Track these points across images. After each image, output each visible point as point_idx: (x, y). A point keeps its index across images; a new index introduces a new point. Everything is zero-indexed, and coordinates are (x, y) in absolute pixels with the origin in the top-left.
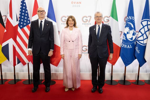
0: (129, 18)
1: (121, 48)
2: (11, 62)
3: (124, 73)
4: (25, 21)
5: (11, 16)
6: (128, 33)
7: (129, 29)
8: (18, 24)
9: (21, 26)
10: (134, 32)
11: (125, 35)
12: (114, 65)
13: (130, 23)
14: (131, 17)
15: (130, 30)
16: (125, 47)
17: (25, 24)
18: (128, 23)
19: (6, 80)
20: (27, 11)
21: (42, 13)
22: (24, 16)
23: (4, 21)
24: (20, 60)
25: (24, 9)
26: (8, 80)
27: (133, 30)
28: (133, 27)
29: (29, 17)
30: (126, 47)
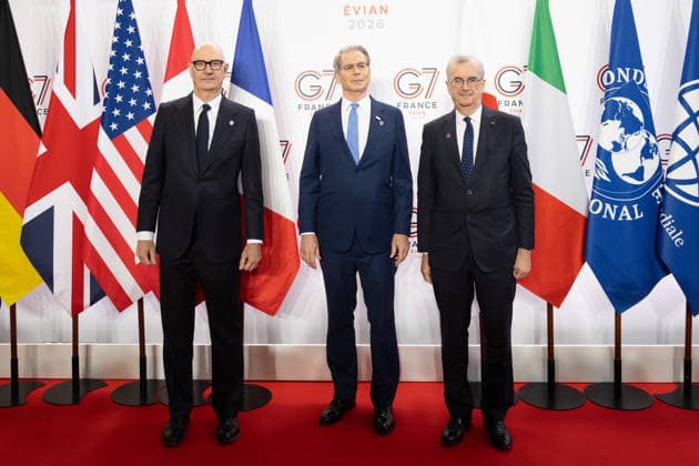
0: (616, 78)
1: (587, 220)
2: (61, 294)
3: (613, 345)
4: (133, 102)
5: (70, 82)
6: (617, 147)
7: (623, 129)
8: (100, 115)
9: (114, 126)
10: (647, 140)
11: (604, 155)
12: (558, 306)
13: (624, 100)
14: (625, 72)
15: (626, 133)
16: (608, 214)
17: (130, 116)
18: (617, 99)
19: (34, 383)
20: (142, 57)
21: (209, 70)
22: (130, 80)
23: (36, 101)
24: (104, 287)
25: (129, 51)
26: (44, 385)
27: (643, 133)
28: (641, 119)
29: (148, 85)
30: (613, 216)
